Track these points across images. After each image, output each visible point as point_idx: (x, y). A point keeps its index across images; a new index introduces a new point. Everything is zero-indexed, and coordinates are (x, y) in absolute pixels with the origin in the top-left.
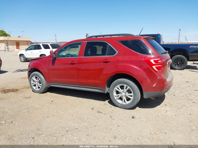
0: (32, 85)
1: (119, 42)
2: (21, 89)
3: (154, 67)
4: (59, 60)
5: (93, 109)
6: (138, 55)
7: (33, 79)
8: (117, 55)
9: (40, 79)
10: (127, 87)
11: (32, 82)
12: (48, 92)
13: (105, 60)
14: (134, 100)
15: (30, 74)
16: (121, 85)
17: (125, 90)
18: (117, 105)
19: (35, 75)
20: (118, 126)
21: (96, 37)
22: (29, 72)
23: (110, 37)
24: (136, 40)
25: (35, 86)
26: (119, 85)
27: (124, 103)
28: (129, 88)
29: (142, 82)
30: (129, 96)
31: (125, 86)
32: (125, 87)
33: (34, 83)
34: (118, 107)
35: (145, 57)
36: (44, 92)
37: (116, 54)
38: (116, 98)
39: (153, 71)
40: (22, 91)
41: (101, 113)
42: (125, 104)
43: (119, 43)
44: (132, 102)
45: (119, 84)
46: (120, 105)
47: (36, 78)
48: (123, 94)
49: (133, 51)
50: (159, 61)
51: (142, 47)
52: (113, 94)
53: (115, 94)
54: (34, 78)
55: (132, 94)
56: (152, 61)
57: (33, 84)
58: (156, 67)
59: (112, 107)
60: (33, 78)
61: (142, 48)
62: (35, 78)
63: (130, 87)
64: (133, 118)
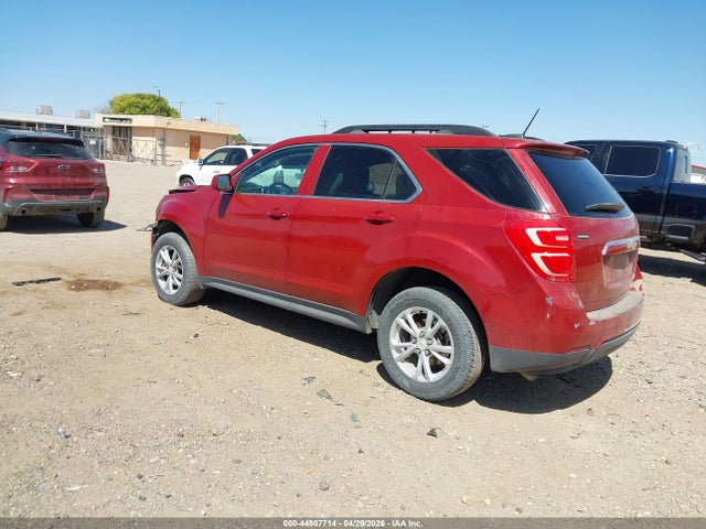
0: (158, 273)
1: (431, 152)
2: (131, 284)
3: (537, 257)
4: (240, 199)
5: (310, 380)
6: (486, 206)
7: (161, 257)
8: (417, 201)
9: (179, 259)
10: (435, 320)
11: (158, 265)
12: (203, 305)
13: (377, 213)
14: (455, 369)
15: (156, 239)
16: (418, 309)
17: (430, 329)
18: (398, 380)
19: (167, 242)
20: (360, 452)
21: (367, 131)
22: (155, 230)
23: (410, 132)
24: (489, 151)
25: (165, 278)
26: (410, 310)
27: (421, 379)
28: (441, 323)
29: (487, 309)
30: (440, 353)
31: (430, 314)
32: (429, 320)
33: (163, 268)
34: (400, 389)
35: (509, 218)
36: (188, 302)
37: (414, 196)
38: (395, 355)
39: (532, 271)
40: (128, 292)
41: (329, 397)
42: (425, 381)
43: (430, 155)
44: (445, 376)
45: (409, 306)
46: (406, 383)
47: (171, 253)
48: (422, 344)
49: (474, 191)
50: (558, 238)
51: (505, 179)
52: (388, 338)
53: (395, 340)
54: (165, 254)
55: (449, 349)
56: (532, 233)
57: (161, 271)
58: (544, 258)
59: (378, 385)
60: (161, 251)
61: (505, 183)
62: (167, 251)
63: (447, 321)
64: (432, 433)
